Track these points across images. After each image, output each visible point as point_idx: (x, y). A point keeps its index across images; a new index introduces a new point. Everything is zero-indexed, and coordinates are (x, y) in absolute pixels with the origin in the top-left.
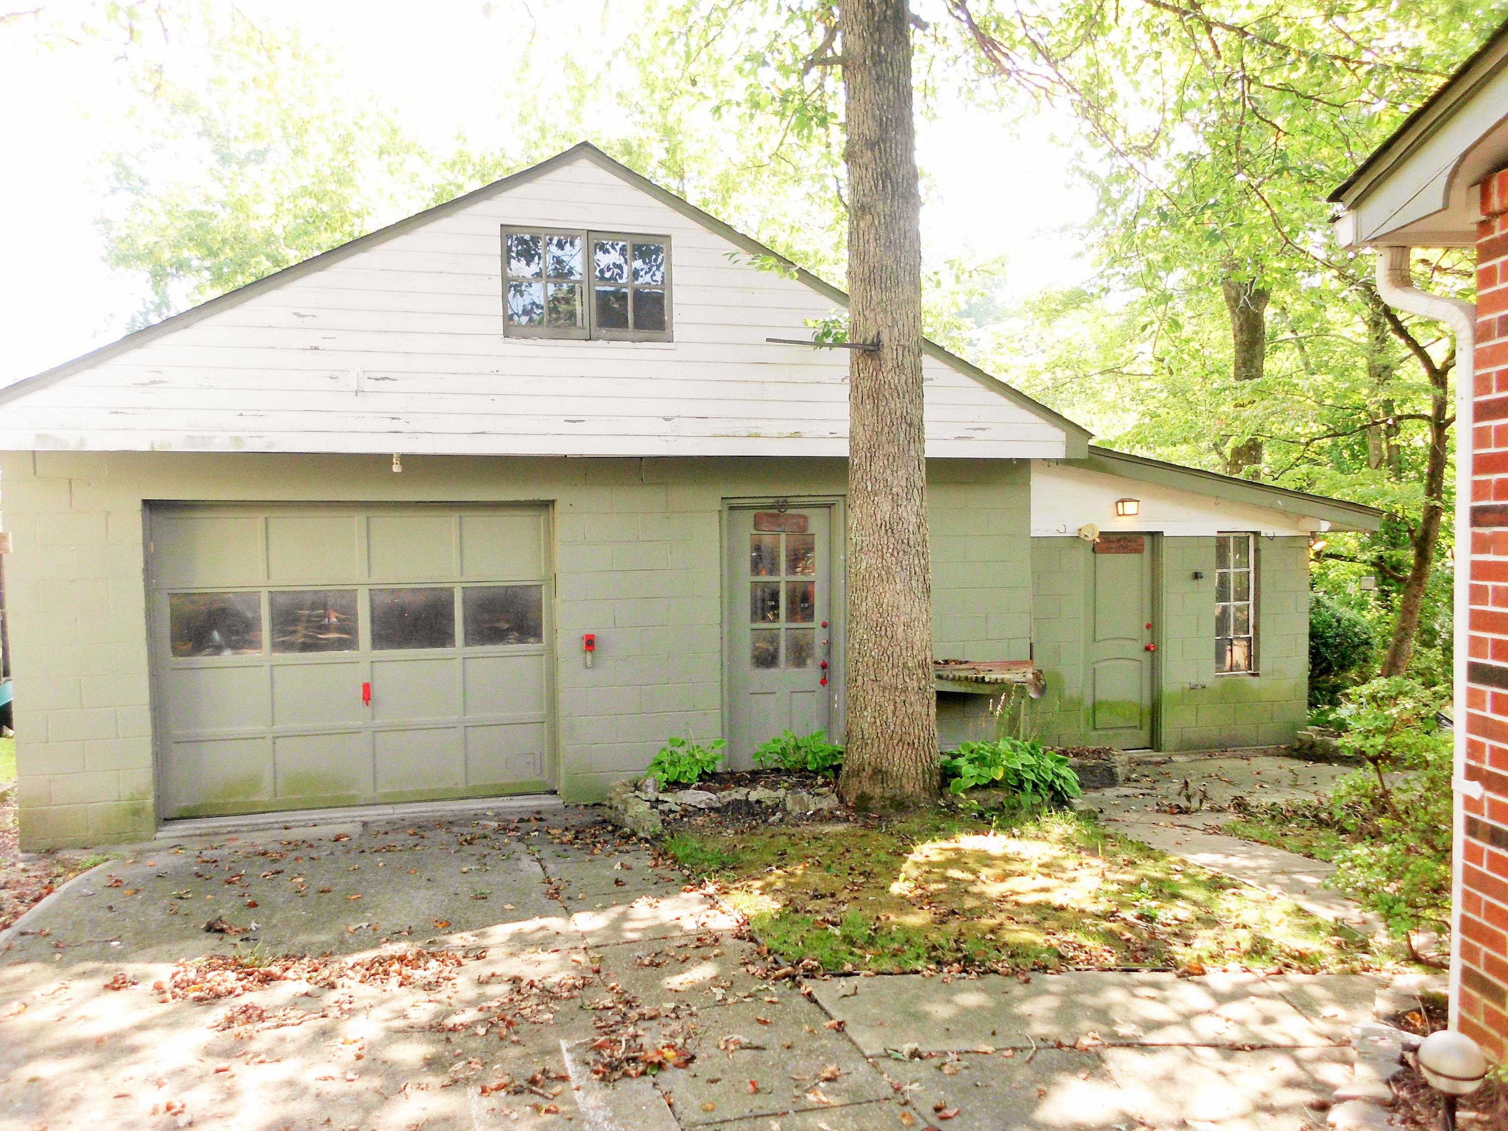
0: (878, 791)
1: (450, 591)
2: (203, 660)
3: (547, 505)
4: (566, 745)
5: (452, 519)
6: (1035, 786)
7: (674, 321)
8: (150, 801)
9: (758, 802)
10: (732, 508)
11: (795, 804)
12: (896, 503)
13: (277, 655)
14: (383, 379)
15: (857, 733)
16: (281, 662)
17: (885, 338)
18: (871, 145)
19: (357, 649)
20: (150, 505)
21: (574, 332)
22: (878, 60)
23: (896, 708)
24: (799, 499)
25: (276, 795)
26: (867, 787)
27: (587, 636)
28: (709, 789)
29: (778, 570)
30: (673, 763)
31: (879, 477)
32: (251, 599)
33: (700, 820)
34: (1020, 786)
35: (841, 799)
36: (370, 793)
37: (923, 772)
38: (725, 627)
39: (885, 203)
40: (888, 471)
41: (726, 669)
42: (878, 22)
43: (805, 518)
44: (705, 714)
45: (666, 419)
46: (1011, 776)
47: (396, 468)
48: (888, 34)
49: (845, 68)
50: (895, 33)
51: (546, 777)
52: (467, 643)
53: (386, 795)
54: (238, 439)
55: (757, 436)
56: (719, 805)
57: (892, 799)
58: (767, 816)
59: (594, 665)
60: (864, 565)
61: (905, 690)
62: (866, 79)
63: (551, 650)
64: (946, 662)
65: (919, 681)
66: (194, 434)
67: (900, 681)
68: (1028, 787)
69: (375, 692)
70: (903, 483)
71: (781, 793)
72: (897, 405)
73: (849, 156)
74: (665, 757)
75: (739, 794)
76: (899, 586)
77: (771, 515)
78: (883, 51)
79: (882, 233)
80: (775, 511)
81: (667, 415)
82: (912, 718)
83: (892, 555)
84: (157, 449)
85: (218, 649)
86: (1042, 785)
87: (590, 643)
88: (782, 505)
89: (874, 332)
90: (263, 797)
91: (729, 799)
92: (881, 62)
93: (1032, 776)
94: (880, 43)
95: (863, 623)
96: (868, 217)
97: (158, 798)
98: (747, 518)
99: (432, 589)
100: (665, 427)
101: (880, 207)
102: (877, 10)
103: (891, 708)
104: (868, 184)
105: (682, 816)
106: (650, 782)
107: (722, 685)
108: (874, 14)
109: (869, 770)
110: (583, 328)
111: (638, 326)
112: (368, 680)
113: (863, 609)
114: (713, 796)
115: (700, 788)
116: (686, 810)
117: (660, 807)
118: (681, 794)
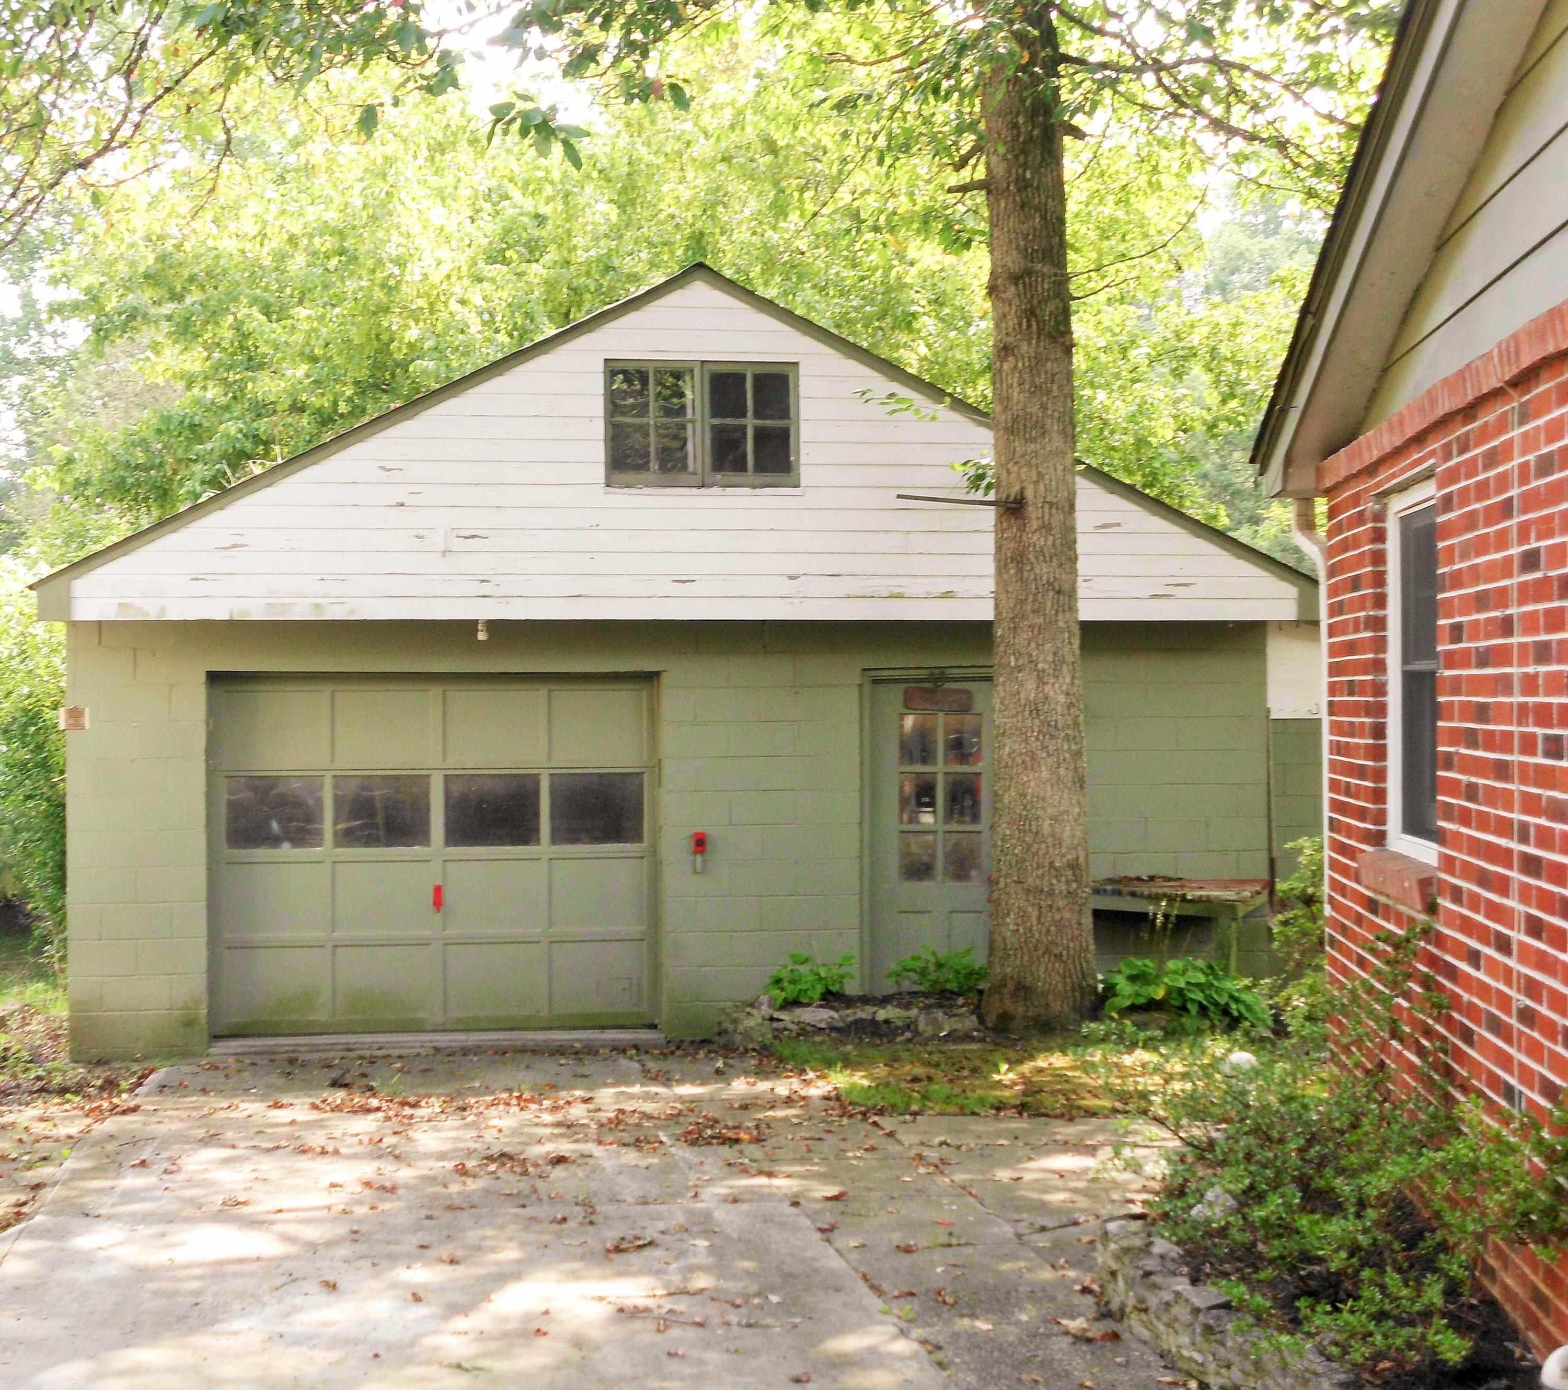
0: (1021, 1010)
1: (535, 779)
2: (263, 853)
3: (650, 678)
4: (669, 965)
5: (540, 693)
6: (1203, 1009)
7: (802, 461)
8: (203, 1011)
9: (887, 1022)
10: (875, 682)
11: (927, 1024)
12: (1041, 681)
13: (339, 850)
14: (473, 537)
15: (999, 943)
16: (343, 858)
17: (1029, 494)
18: (1015, 279)
19: (429, 845)
20: (214, 678)
21: (683, 477)
22: (1023, 185)
23: (1041, 913)
24: (960, 671)
25: (334, 1014)
26: (1009, 1005)
27: (697, 834)
28: (832, 1008)
29: (935, 758)
30: (793, 982)
31: (1023, 650)
32: (313, 783)
33: (818, 1039)
34: (1184, 1008)
35: (981, 1020)
36: (439, 1018)
37: (1073, 989)
38: (866, 827)
39: (1030, 344)
40: (1033, 645)
41: (866, 879)
42: (1024, 142)
43: (968, 694)
44: (840, 934)
45: (792, 578)
46: (1174, 995)
47: (482, 636)
48: (1035, 155)
49: (989, 192)
50: (1042, 154)
51: (644, 1007)
52: (554, 840)
53: (459, 1021)
54: (318, 606)
55: (900, 596)
56: (841, 1025)
57: (1035, 1019)
58: (896, 1035)
59: (704, 871)
60: (1007, 750)
61: (1051, 893)
62: (1010, 206)
63: (654, 850)
64: (1152, 878)
65: (1068, 882)
66: (273, 601)
67: (1046, 883)
68: (1193, 1009)
69: (448, 896)
70: (1050, 658)
71: (914, 1012)
72: (1044, 570)
73: (992, 290)
74: (784, 974)
75: (864, 1013)
76: (1045, 775)
77: (926, 691)
78: (1028, 175)
79: (1026, 376)
80: (927, 685)
81: (793, 572)
82: (1059, 924)
83: (1037, 739)
84: (236, 618)
85: (274, 841)
86: (1212, 1008)
87: (700, 843)
88: (939, 677)
89: (1016, 489)
90: (321, 1015)
91: (851, 1019)
92: (1026, 188)
93: (1199, 996)
94: (1025, 166)
95: (1006, 818)
96: (1011, 359)
97: (211, 1007)
98: (895, 695)
99: (514, 776)
100: (789, 587)
101: (1024, 347)
102: (1023, 130)
103: (1035, 913)
104: (1012, 322)
105: (799, 1035)
106: (764, 999)
107: (861, 899)
108: (1019, 135)
109: (1011, 986)
110: (695, 474)
111: (760, 468)
112: (438, 882)
113: (1006, 799)
114: (835, 1015)
115: (821, 1006)
116: (803, 1029)
117: (775, 1025)
118: (798, 1011)
